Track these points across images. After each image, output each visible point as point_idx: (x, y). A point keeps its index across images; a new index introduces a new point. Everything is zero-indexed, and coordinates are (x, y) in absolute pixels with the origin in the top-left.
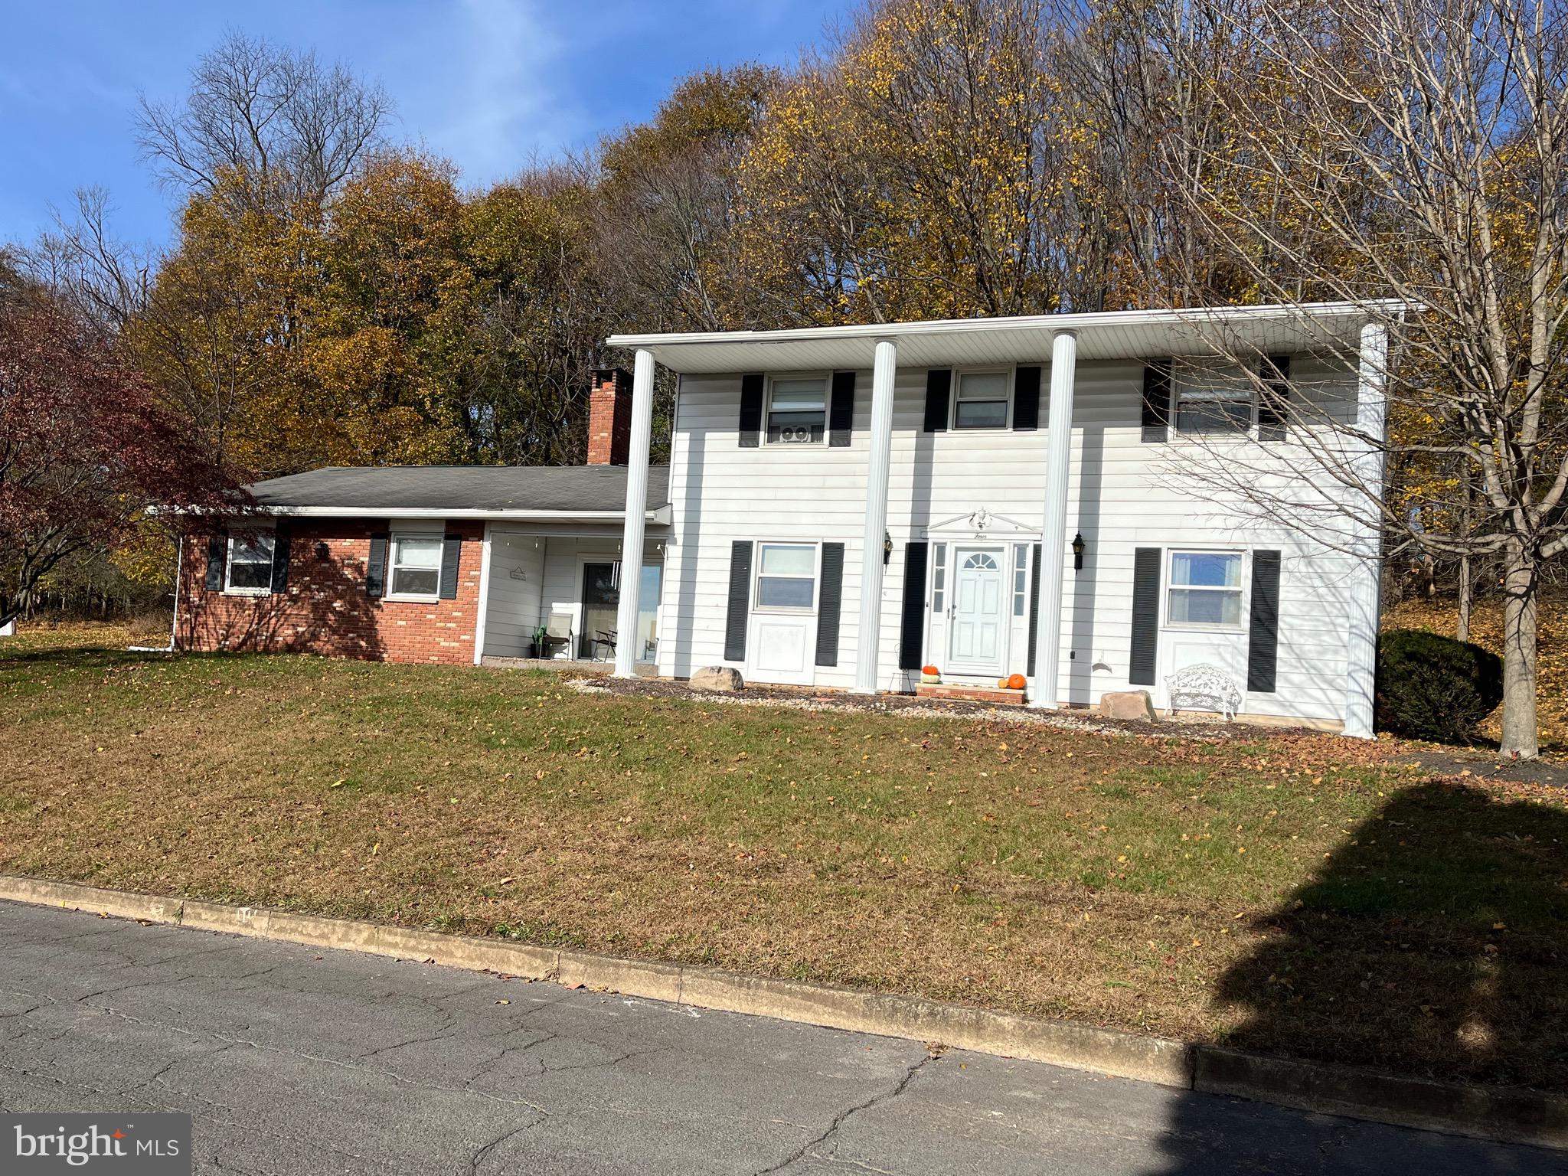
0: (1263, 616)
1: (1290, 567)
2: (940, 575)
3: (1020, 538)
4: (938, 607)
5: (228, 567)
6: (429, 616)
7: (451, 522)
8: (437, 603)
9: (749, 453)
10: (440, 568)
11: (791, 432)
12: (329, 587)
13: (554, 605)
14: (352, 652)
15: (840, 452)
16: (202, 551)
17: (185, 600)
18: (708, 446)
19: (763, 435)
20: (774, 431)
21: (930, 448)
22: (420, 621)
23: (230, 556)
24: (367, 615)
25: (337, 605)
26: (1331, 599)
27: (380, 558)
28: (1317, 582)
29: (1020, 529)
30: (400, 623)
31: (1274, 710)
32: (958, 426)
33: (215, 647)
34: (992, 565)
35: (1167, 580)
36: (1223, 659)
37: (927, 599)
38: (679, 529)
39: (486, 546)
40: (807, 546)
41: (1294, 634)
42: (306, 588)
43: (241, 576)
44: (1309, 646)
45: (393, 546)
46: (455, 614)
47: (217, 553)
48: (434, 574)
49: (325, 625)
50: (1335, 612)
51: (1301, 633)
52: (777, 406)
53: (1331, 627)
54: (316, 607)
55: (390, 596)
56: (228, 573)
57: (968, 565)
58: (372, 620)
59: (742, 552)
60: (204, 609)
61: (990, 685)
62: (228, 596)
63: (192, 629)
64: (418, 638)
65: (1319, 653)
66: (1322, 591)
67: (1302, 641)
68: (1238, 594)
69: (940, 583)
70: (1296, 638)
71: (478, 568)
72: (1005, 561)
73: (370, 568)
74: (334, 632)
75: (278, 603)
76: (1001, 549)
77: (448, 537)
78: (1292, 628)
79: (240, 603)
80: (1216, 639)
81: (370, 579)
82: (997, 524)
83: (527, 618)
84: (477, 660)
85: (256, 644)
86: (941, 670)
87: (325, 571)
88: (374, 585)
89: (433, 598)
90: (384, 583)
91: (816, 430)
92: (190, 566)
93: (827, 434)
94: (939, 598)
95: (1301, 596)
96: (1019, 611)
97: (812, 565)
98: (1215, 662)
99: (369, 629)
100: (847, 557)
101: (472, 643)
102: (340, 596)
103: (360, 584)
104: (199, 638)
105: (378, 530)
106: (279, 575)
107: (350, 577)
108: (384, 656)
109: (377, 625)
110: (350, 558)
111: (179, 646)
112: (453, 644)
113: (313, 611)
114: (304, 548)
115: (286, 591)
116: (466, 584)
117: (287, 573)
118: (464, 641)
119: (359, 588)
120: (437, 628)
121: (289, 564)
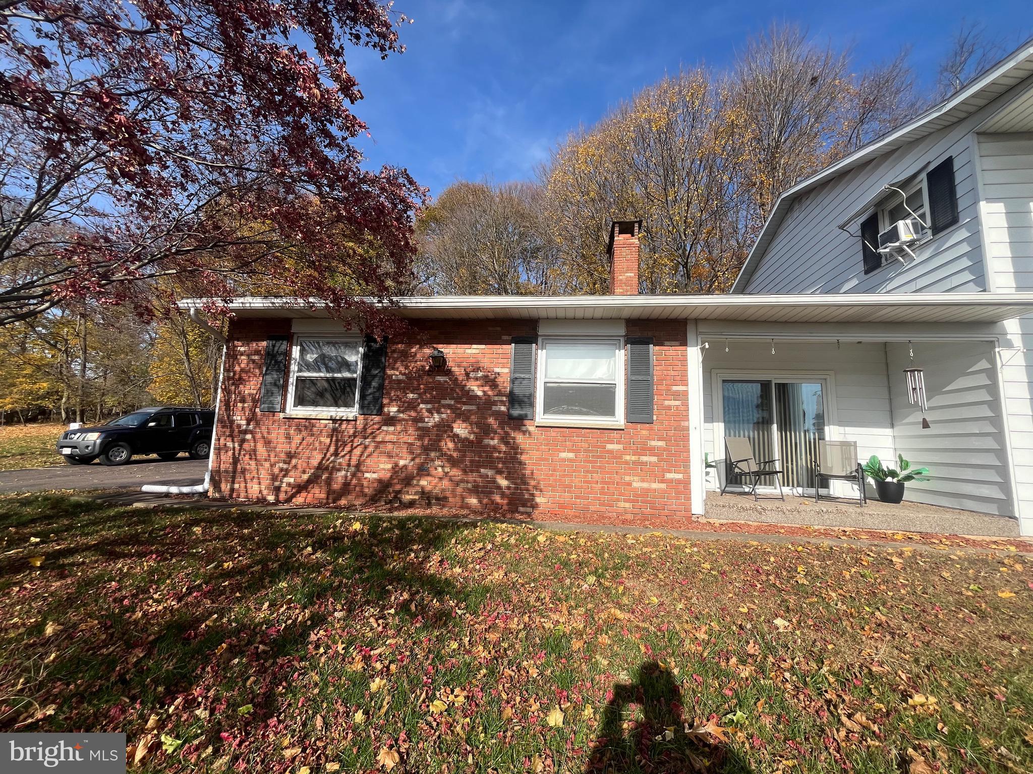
5: (292, 380)
6: (610, 447)
7: (634, 322)
8: (623, 429)
10: (620, 382)
12: (449, 406)
14: (485, 492)
17: (228, 424)
22: (598, 454)
23: (294, 367)
24: (507, 443)
27: (525, 368)
30: (563, 455)
33: (267, 484)
39: (693, 352)
42: (409, 407)
43: (310, 393)
45: (543, 353)
46: (653, 443)
47: (276, 363)
48: (610, 389)
49: (442, 455)
54: (424, 432)
55: (541, 417)
56: (291, 390)
58: (514, 450)
60: (253, 434)
62: (290, 419)
63: (236, 461)
64: (596, 478)
71: (684, 381)
73: (513, 381)
74: (455, 464)
75: (365, 429)
77: (630, 341)
81: (510, 394)
84: (697, 507)
87: (440, 385)
88: (516, 405)
89: (617, 421)
92: (235, 380)
99: (512, 464)
102: (465, 417)
103: (496, 403)
104: (244, 471)
105: (521, 333)
106: (370, 391)
107: (480, 393)
108: (538, 500)
109: (523, 458)
110: (478, 369)
111: (216, 483)
112: (655, 486)
113: (420, 438)
114: (405, 356)
115: (380, 412)
116: (667, 403)
117: (381, 387)
118: (671, 481)
119: (494, 408)
120: (627, 463)
121: (384, 376)
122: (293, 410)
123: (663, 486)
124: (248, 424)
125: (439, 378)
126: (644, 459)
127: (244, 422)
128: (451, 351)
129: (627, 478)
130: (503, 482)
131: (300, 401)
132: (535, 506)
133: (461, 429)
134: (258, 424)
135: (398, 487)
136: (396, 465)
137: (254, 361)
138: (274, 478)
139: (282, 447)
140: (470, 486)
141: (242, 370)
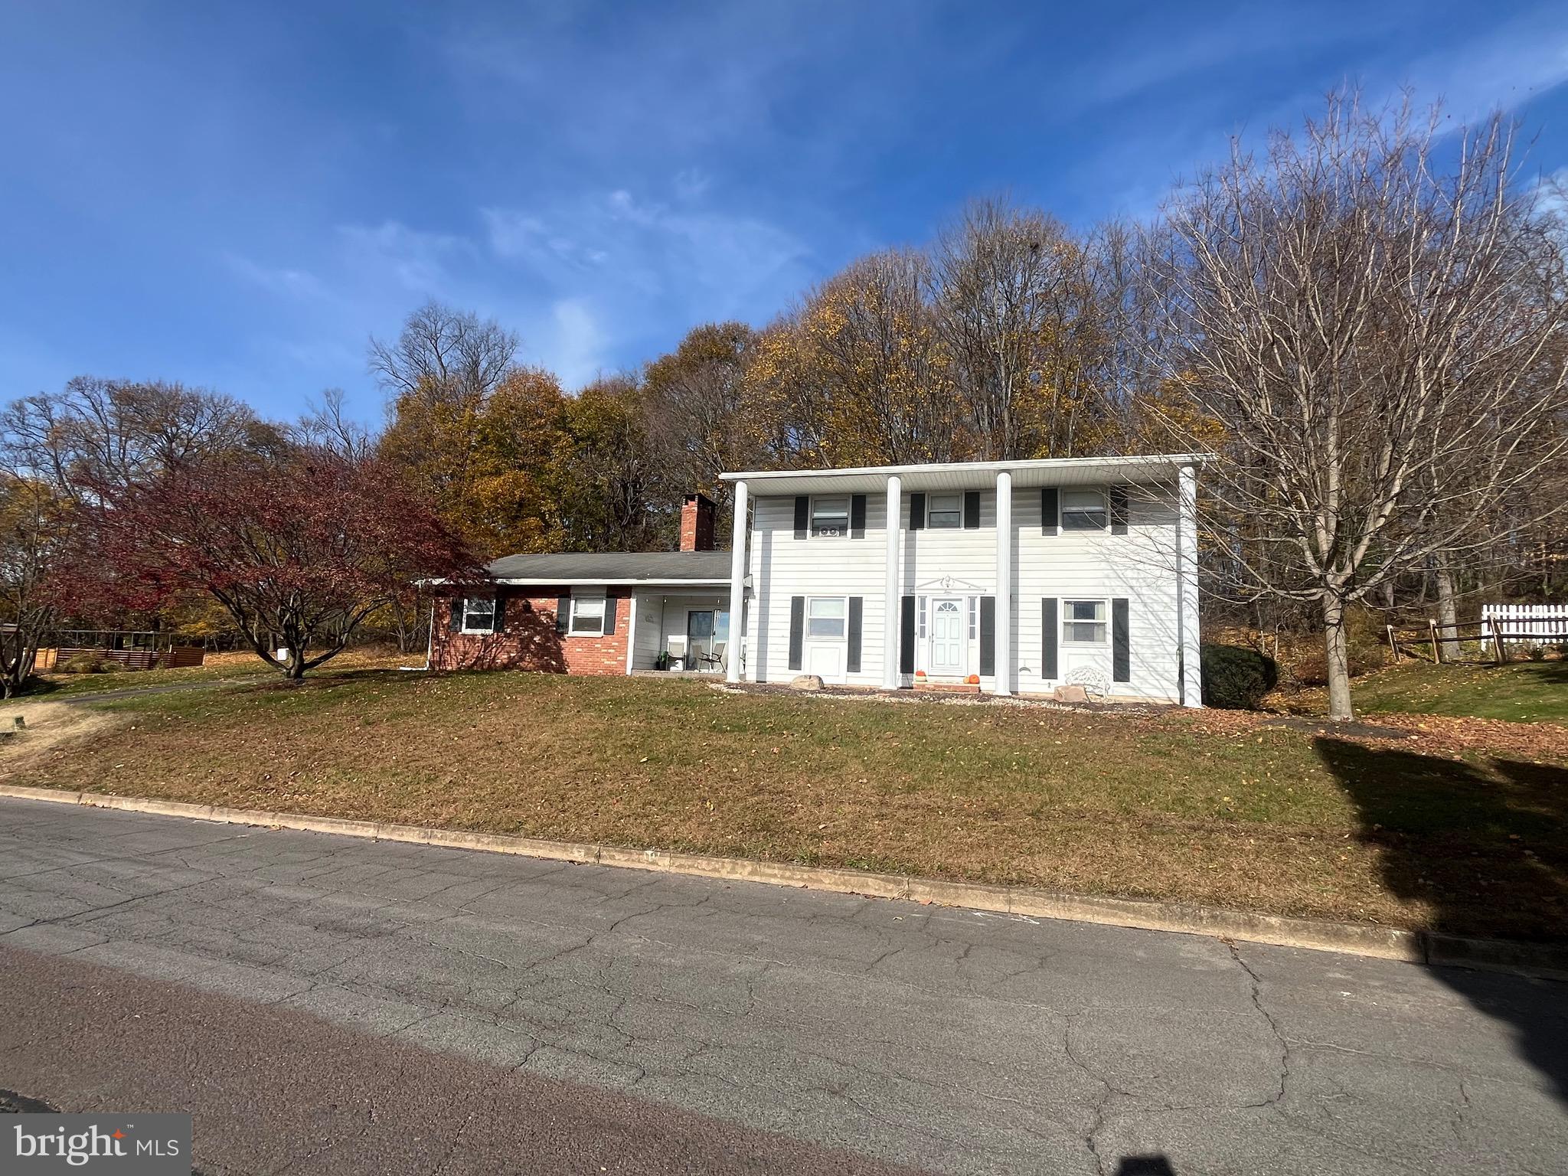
0: (1120, 637)
1: (1134, 608)
2: (923, 616)
3: (972, 593)
4: (923, 635)
5: (465, 616)
6: (596, 646)
7: (609, 587)
8: (602, 638)
9: (800, 543)
10: (603, 616)
11: (827, 530)
12: (531, 628)
13: (669, 637)
14: (546, 668)
15: (858, 542)
16: (447, 607)
17: (436, 637)
18: (774, 539)
19: (809, 532)
20: (816, 530)
21: (914, 539)
22: (591, 649)
23: (465, 610)
24: (556, 645)
25: (537, 639)
26: (1160, 626)
27: (564, 609)
28: (1150, 616)
29: (972, 587)
30: (578, 650)
31: (1132, 693)
32: (930, 527)
33: (455, 666)
34: (955, 609)
35: (1063, 615)
36: (1097, 663)
37: (916, 631)
38: (757, 590)
39: (633, 601)
40: (839, 599)
41: (1139, 648)
42: (515, 628)
43: (473, 623)
44: (1147, 653)
45: (573, 602)
46: (614, 644)
47: (457, 608)
48: (600, 619)
49: (529, 651)
50: (1162, 634)
51: (1142, 646)
52: (816, 515)
53: (1160, 643)
54: (522, 641)
55: (571, 633)
56: (464, 620)
57: (940, 609)
58: (560, 649)
59: (798, 604)
60: (448, 642)
61: (959, 682)
62: (464, 635)
63: (440, 656)
64: (590, 659)
65: (1153, 658)
66: (1154, 622)
67: (1143, 651)
68: (1104, 624)
69: (923, 621)
70: (1140, 650)
71: (628, 615)
72: (963, 607)
73: (558, 615)
74: (534, 656)
75: (497, 639)
76: (960, 600)
77: (608, 597)
78: (1137, 644)
79: (472, 639)
80: (1092, 651)
81: (558, 622)
82: (958, 585)
83: (654, 646)
84: (629, 672)
85: (482, 665)
86: (927, 674)
87: (529, 618)
88: (560, 627)
89: (600, 634)
90: (567, 627)
91: (842, 529)
92: (439, 616)
93: (849, 531)
94: (923, 629)
95: (1142, 625)
96: (972, 636)
97: (842, 611)
98: (1093, 665)
99: (558, 655)
100: (865, 605)
101: (625, 661)
102: (538, 633)
103: (551, 626)
104: (445, 661)
105: (563, 593)
106: (499, 621)
107: (545, 622)
108: (567, 670)
109: (562, 651)
110: (545, 610)
111: (432, 667)
112: (613, 662)
113: (520, 643)
114: (514, 604)
115: (503, 631)
116: (620, 625)
117: (503, 619)
118: (620, 660)
119: (551, 629)
120: (602, 653)
121: (504, 614)
122: (466, 631)
123: (616, 663)
125: (529, 615)
126: (610, 651)
127: (444, 637)
128: (531, 601)
129: (602, 660)
130: (554, 663)
131: (469, 627)
134: (450, 638)
136: (510, 656)
139: (462, 649)
141: (442, 611)
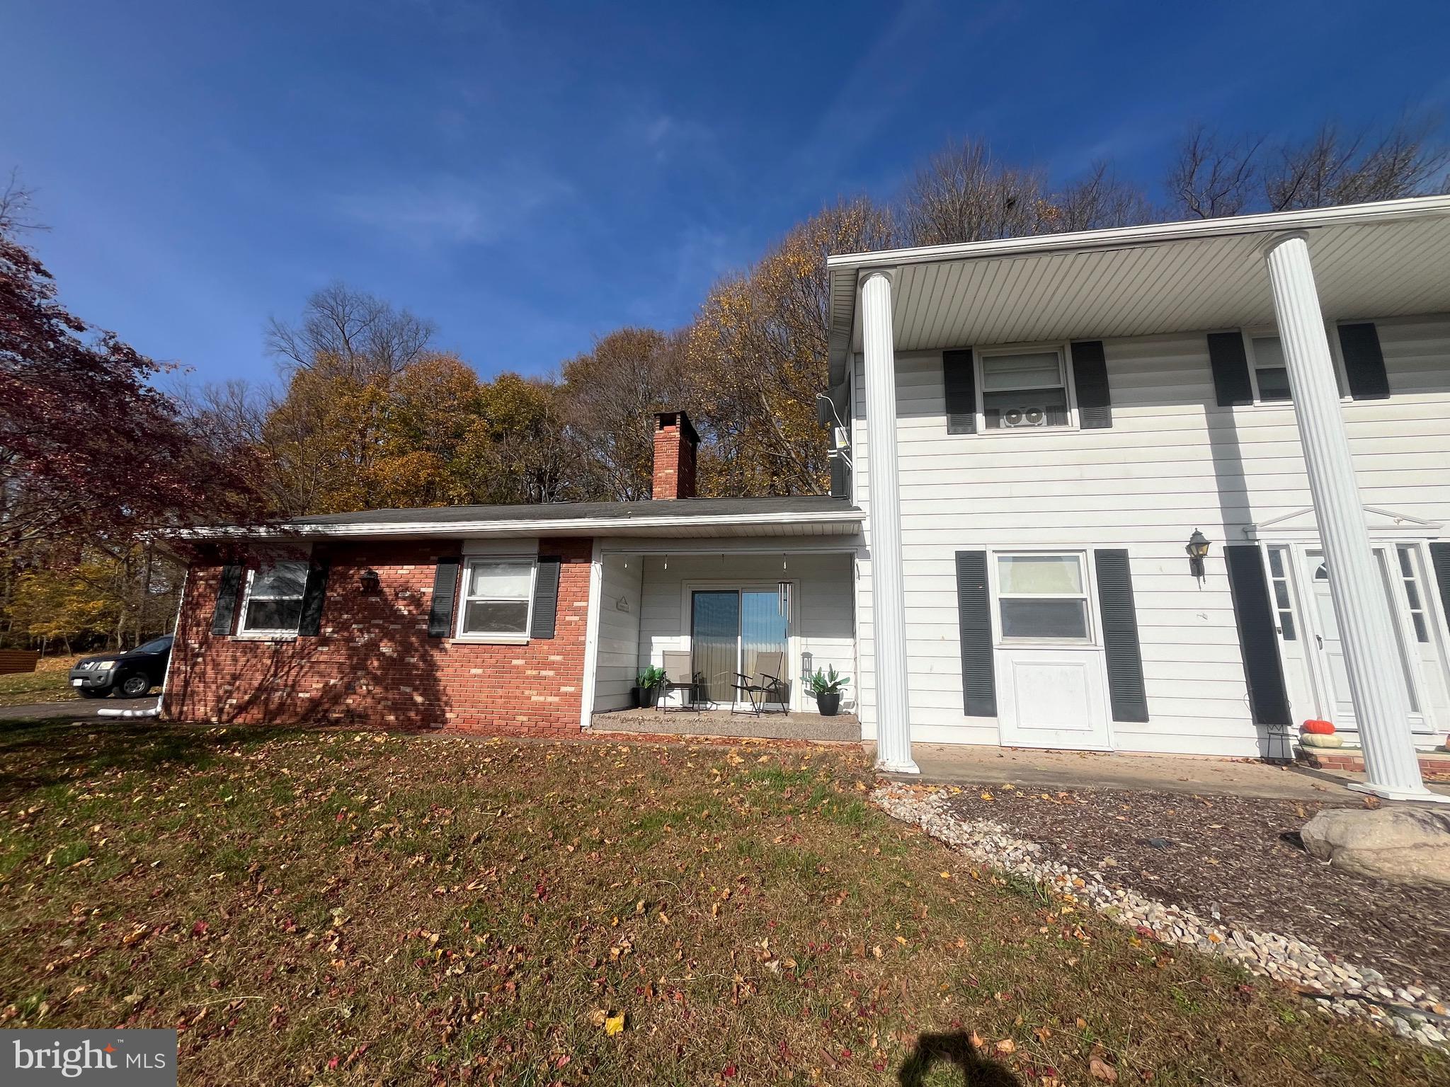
3: (1405, 536)
4: (1288, 633)
5: (245, 604)
6: (515, 662)
7: (546, 537)
8: (527, 645)
9: (963, 442)
10: (531, 599)
11: (1021, 413)
12: (377, 626)
13: (654, 639)
14: (405, 709)
15: (1096, 436)
16: (209, 586)
17: (182, 649)
19: (980, 418)
21: (1230, 426)
22: (503, 669)
23: (248, 591)
24: (425, 661)
27: (448, 587)
29: (1403, 523)
30: (474, 671)
33: (212, 705)
37: (1275, 624)
39: (596, 570)
40: (1071, 555)
42: (343, 627)
43: (260, 616)
45: (467, 573)
46: (553, 658)
47: (231, 589)
48: (522, 607)
49: (368, 674)
54: (354, 652)
55: (461, 636)
56: (244, 612)
57: (1320, 574)
58: (433, 669)
59: (971, 567)
60: (205, 657)
62: (239, 642)
63: (186, 683)
69: (1282, 600)
71: (585, 597)
72: (1389, 566)
73: (434, 600)
74: (378, 682)
75: (303, 649)
77: (543, 559)
81: (433, 613)
83: (629, 659)
84: (585, 720)
86: (1333, 727)
87: (372, 605)
88: (440, 620)
89: (523, 637)
90: (452, 620)
91: (1056, 412)
92: (193, 604)
93: (1075, 414)
94: (1286, 620)
96: (1421, 636)
97: (1083, 582)
99: (428, 681)
100: (1135, 567)
101: (578, 696)
102: (390, 636)
103: (418, 621)
104: (192, 697)
105: (446, 553)
106: (310, 612)
107: (406, 613)
108: (448, 715)
109: (439, 674)
110: (407, 589)
111: (167, 706)
112: (550, 699)
113: (350, 657)
114: (345, 577)
115: (317, 633)
116: (568, 618)
117: (320, 609)
118: (566, 694)
119: (418, 627)
120: (527, 678)
121: (323, 598)
122: (243, 633)
123: (556, 699)
124: (201, 647)
125: (373, 599)
126: (543, 673)
127: (197, 646)
128: (383, 572)
129: (527, 693)
130: (419, 699)
131: (251, 624)
132: (445, 722)
133: (386, 648)
134: (209, 648)
135: (326, 706)
136: (327, 684)
137: (211, 586)
138: (219, 699)
139: (228, 669)
140: (390, 703)
141: (200, 595)
